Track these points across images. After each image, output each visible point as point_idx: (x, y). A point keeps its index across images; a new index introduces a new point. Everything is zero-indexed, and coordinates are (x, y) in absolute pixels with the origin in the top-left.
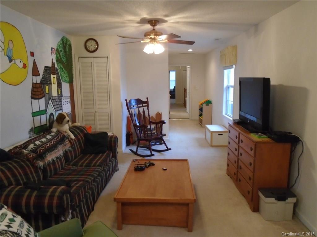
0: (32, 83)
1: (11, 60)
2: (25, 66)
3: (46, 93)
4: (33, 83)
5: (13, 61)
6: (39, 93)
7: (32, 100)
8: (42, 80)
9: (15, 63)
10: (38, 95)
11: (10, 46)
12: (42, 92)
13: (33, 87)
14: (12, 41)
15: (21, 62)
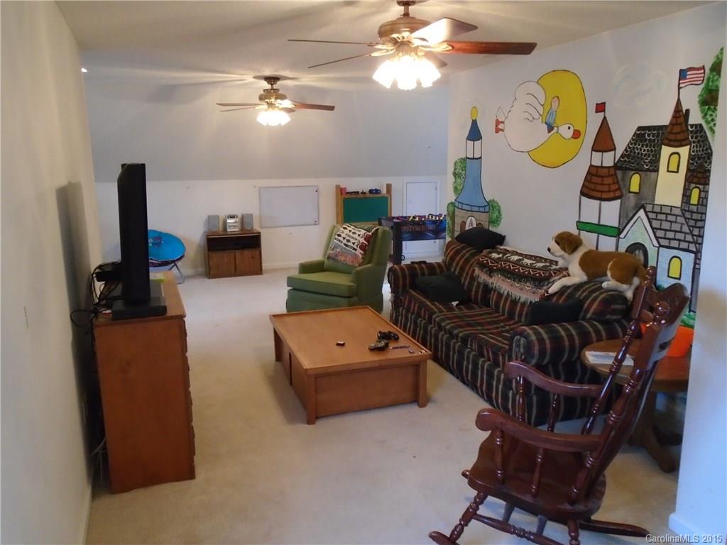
0: (589, 164)
1: (550, 129)
2: (577, 135)
3: (630, 192)
4: (591, 165)
5: (555, 129)
6: (606, 188)
7: (582, 197)
8: (619, 160)
9: (557, 132)
10: (602, 192)
11: (553, 108)
12: (614, 187)
13: (588, 173)
14: (558, 97)
15: (569, 128)
